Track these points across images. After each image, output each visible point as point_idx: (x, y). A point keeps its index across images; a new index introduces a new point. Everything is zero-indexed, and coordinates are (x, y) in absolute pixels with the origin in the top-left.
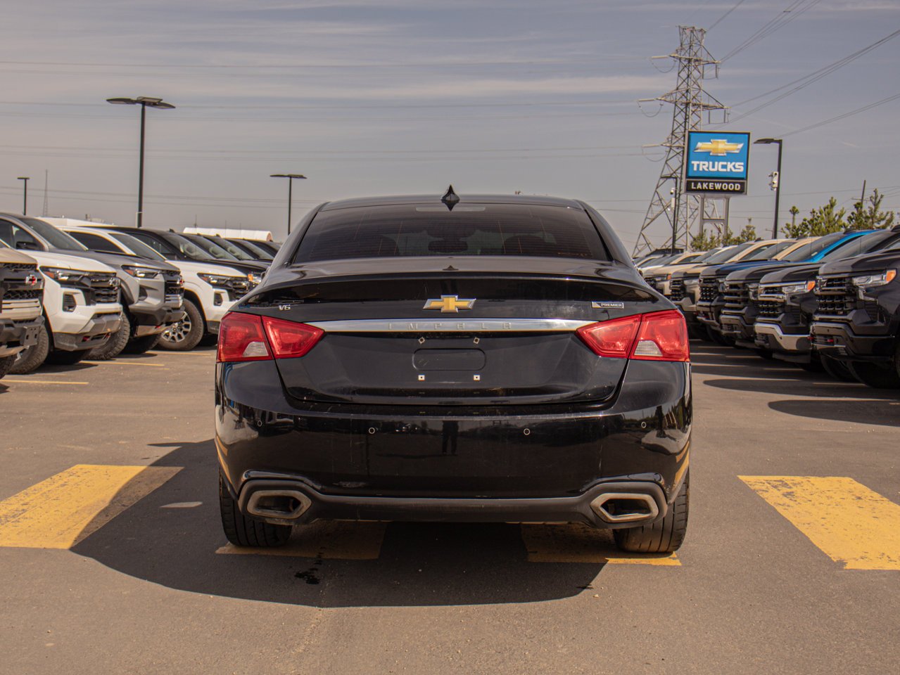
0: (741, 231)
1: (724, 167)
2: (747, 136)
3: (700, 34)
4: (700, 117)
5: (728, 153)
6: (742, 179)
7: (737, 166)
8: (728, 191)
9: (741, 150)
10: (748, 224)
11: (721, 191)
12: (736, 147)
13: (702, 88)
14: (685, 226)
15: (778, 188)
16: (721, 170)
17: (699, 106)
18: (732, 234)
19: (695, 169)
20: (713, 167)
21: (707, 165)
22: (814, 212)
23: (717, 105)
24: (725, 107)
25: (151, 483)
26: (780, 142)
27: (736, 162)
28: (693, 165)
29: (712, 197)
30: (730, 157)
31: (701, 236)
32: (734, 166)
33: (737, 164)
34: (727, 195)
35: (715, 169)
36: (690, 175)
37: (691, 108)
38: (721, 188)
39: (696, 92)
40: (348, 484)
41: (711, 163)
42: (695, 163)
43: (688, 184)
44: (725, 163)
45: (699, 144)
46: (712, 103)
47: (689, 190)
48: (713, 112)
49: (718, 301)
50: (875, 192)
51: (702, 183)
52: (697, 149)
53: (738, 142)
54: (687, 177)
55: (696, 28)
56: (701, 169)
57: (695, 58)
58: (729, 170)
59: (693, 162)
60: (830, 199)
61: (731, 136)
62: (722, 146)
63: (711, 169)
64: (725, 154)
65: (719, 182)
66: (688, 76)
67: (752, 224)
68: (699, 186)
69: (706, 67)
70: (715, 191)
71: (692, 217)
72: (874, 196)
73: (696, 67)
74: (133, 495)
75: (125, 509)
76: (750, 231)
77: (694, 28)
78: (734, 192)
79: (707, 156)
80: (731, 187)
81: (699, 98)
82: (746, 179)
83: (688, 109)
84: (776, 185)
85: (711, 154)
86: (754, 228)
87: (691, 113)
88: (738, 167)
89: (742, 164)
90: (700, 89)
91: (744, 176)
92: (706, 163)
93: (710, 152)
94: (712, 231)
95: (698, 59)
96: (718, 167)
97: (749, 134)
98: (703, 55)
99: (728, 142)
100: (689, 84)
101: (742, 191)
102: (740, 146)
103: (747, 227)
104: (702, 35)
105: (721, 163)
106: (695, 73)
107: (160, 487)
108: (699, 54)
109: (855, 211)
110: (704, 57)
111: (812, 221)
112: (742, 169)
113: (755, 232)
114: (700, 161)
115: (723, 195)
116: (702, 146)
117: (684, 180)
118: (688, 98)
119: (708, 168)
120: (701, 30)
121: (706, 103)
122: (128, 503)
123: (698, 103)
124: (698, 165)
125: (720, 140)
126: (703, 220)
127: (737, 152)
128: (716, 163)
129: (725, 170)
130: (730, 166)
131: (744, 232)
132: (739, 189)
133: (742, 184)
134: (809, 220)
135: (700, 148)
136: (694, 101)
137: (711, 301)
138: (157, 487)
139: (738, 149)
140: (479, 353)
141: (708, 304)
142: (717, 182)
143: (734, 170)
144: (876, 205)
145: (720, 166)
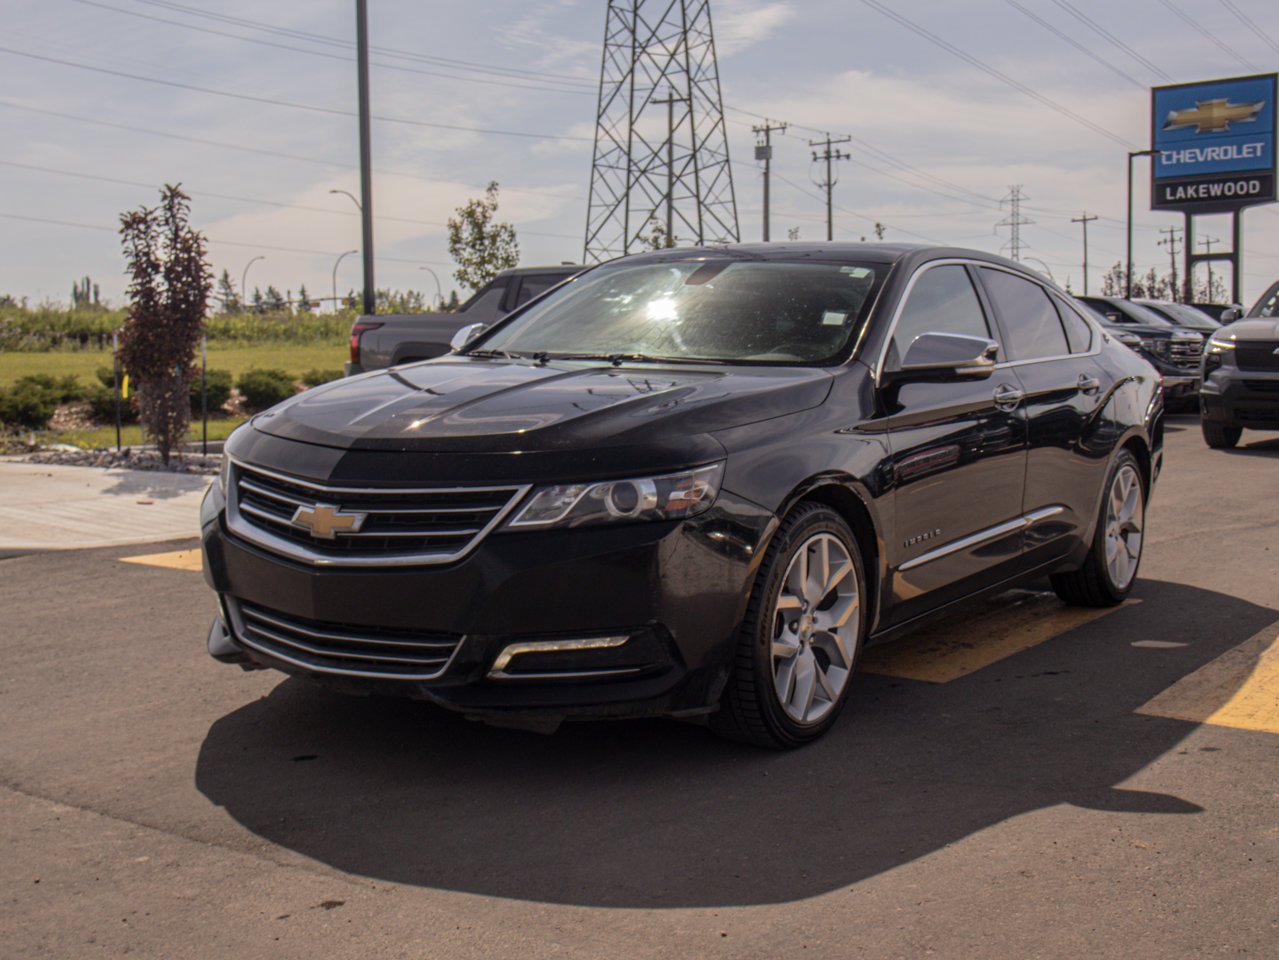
25: (1200, 683)
74: (1228, 664)
75: (1238, 647)
107: (1186, 674)
122: (1234, 655)
138: (1192, 674)
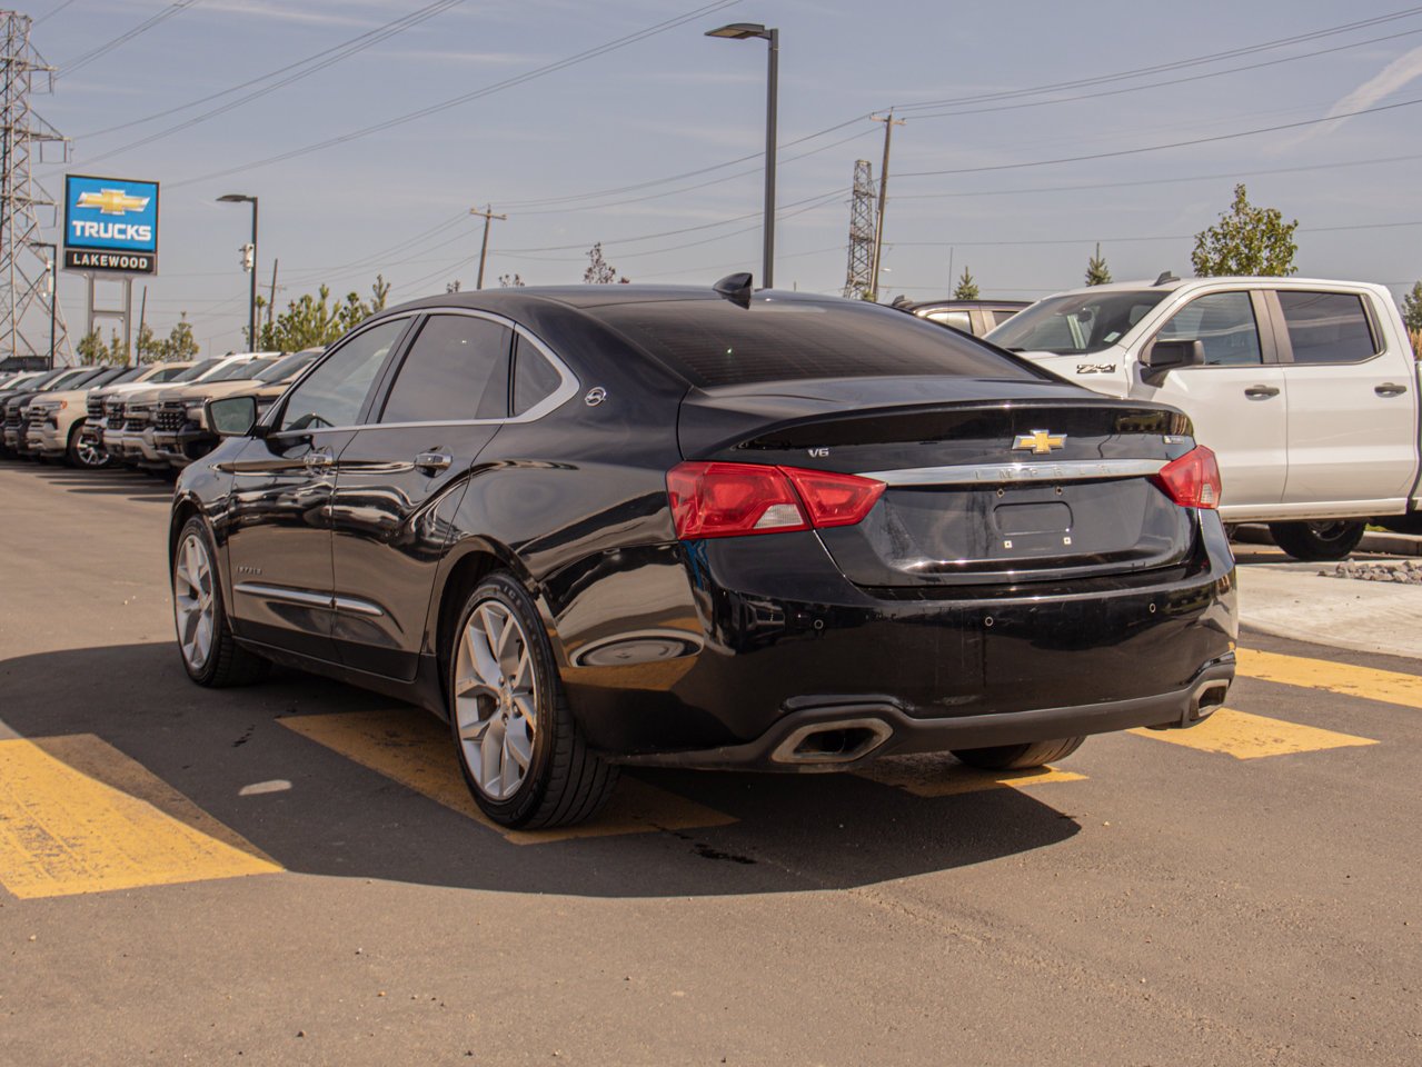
0: (171, 330)
1: (122, 232)
2: (154, 186)
3: (23, 24)
4: (27, 152)
5: (127, 212)
6: (150, 251)
7: (141, 232)
8: (129, 269)
9: (147, 207)
10: (180, 321)
11: (119, 268)
12: (140, 203)
13: (29, 107)
14: (10, 318)
15: (254, 269)
16: (117, 236)
17: (25, 134)
18: (151, 334)
19: (78, 233)
20: (106, 231)
21: (96, 229)
22: (292, 305)
23: (52, 134)
24: (65, 139)
26: (254, 200)
27: (141, 224)
28: (75, 227)
29: (104, 278)
30: (131, 217)
31: (92, 337)
32: (137, 231)
33: (142, 228)
34: (128, 275)
35: (109, 235)
36: (71, 241)
37: (14, 137)
38: (119, 264)
39: (21, 112)
40: (953, 701)
41: (102, 225)
42: (78, 224)
43: (69, 257)
44: (123, 226)
45: (84, 196)
46: (45, 131)
47: (69, 265)
48: (46, 145)
49: (186, 430)
50: (379, 278)
51: (90, 255)
52: (81, 203)
53: (143, 195)
54: (66, 245)
55: (18, 13)
56: (87, 234)
57: (16, 59)
58: (129, 237)
59: (75, 223)
60: (320, 286)
61: (131, 186)
62: (118, 200)
63: (102, 235)
64: (123, 213)
65: (116, 255)
66: (7, 87)
67: (188, 321)
68: (85, 260)
69: (33, 74)
70: (109, 268)
71: (20, 305)
72: (377, 283)
73: (19, 74)
76: (185, 331)
77: (13, 13)
78: (137, 270)
79: (95, 214)
80: (134, 263)
81: (25, 123)
82: (156, 252)
83: (8, 138)
84: (251, 264)
85: (102, 211)
86: (190, 327)
87: (13, 144)
88: (143, 234)
89: (149, 228)
90: (26, 108)
91: (153, 247)
92: (95, 224)
93: (100, 209)
94: (114, 330)
95: (22, 61)
96: (113, 232)
97: (157, 184)
98: (28, 56)
99: (127, 194)
100: (9, 97)
101: (149, 270)
102: (145, 201)
103: (180, 325)
104: (27, 25)
105: (117, 226)
106: (18, 84)
108: (22, 53)
109: (349, 306)
110: (31, 59)
111: (291, 317)
112: (148, 237)
113: (192, 333)
114: (85, 220)
115: (122, 274)
116: (88, 198)
117: (61, 251)
118: (9, 120)
119: (98, 232)
120: (25, 18)
121: (36, 131)
123: (24, 129)
124: (83, 228)
125: (114, 191)
126: (93, 313)
127: (141, 210)
128: (110, 226)
129: (122, 237)
130: (131, 231)
131: (175, 332)
132: (145, 266)
133: (150, 260)
134: (287, 316)
135: (86, 202)
136: (18, 127)
137: (178, 430)
139: (142, 206)
140: (1063, 507)
141: (173, 434)
142: (113, 255)
143: (136, 238)
144: (381, 297)
145: (116, 231)
